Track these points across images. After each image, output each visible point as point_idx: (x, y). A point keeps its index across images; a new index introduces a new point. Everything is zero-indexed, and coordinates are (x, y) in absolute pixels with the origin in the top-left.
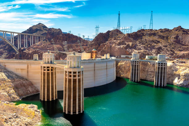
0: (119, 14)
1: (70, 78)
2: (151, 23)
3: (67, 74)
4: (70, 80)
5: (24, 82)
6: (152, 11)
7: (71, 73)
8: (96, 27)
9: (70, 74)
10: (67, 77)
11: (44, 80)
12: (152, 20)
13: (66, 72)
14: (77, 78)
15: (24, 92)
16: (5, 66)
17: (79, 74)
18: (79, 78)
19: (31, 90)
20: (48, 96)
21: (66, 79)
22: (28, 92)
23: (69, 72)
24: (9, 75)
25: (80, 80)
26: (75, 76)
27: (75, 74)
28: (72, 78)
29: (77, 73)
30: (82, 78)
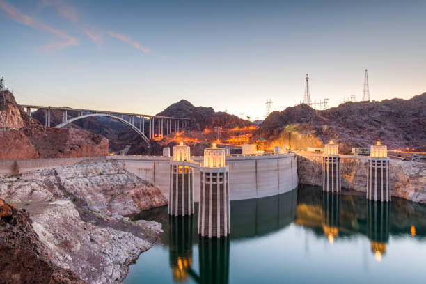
0: (307, 79)
1: (207, 182)
2: (366, 91)
3: (204, 175)
4: (207, 186)
5: (149, 189)
6: (366, 70)
7: (208, 174)
8: (267, 103)
9: (208, 177)
10: (204, 182)
11: (174, 186)
12: (366, 84)
13: (202, 173)
14: (219, 183)
15: (147, 204)
16: (124, 164)
17: (221, 177)
18: (222, 183)
19: (157, 201)
20: (180, 210)
21: (202, 184)
22: (154, 203)
23: (206, 173)
24: (128, 178)
25: (222, 186)
26: (215, 180)
27: (215, 177)
28: (211, 182)
29: (218, 175)
30: (227, 184)
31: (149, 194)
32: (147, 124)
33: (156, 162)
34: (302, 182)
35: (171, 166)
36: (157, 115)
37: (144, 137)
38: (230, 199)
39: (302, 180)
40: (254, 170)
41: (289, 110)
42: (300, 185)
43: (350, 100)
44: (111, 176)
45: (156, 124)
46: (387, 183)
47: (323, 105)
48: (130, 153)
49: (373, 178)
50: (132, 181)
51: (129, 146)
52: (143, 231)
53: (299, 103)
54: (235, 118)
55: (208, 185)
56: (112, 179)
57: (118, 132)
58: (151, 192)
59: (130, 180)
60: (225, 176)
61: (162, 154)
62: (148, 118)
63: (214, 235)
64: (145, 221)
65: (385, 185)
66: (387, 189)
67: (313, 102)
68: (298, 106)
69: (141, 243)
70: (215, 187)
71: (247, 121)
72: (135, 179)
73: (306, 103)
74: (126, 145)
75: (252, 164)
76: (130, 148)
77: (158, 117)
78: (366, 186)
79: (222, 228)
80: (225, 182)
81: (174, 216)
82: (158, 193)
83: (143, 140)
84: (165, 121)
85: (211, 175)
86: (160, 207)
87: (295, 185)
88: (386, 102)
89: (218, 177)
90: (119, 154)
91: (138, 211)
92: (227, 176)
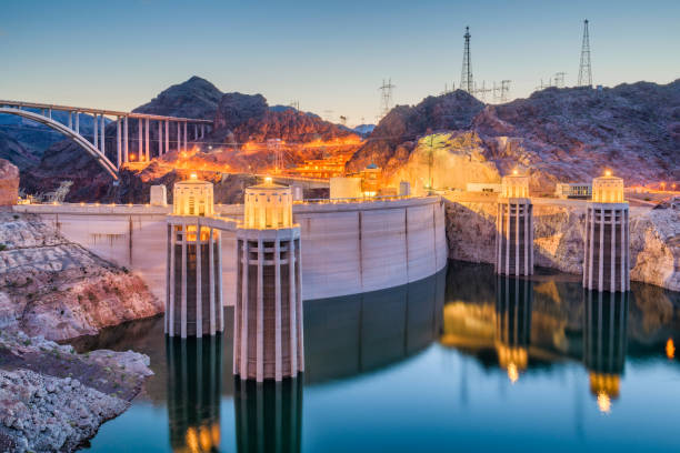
0: (467, 37)
1: (253, 262)
2: (586, 65)
3: (245, 248)
4: (253, 271)
6: (586, 22)
7: (255, 244)
8: (384, 87)
9: (254, 250)
10: (244, 260)
11: (178, 271)
12: (586, 51)
13: (240, 242)
14: (278, 262)
15: (115, 313)
16: (58, 225)
17: (284, 249)
18: (284, 262)
19: (138, 306)
20: (191, 324)
21: (240, 265)
22: (131, 311)
23: (249, 242)
24: (68, 255)
25: (285, 269)
26: (269, 256)
27: (269, 250)
28: (260, 262)
29: (277, 245)
30: (296, 264)
31: (117, 291)
32: (111, 131)
33: (133, 218)
34: (456, 256)
35: (170, 226)
36: (135, 111)
37: (105, 162)
38: (302, 298)
39: (456, 252)
40: (356, 233)
41: (430, 103)
42: (450, 262)
43: (553, 84)
44: (26, 252)
45: (133, 131)
46: (623, 255)
47: (499, 94)
48: (71, 198)
49: (597, 245)
50: (78, 262)
51: (70, 183)
52: (104, 374)
53: (450, 89)
54: (312, 119)
55: (256, 267)
56: (29, 259)
57: (42, 151)
58: (122, 287)
59: (73, 259)
60: (293, 246)
61: (148, 201)
62: (114, 118)
63: (269, 376)
64: (110, 353)
65: (618, 259)
66: (623, 267)
67: (479, 87)
68: (449, 95)
69: (103, 402)
70: (269, 271)
71: (340, 127)
72: (86, 257)
73: (465, 88)
74: (63, 179)
75: (352, 219)
76: (71, 187)
77: (138, 115)
78: (582, 262)
79: (287, 360)
80: (293, 260)
81: (177, 338)
82: (141, 287)
83: (102, 169)
84: (155, 124)
85: (260, 246)
86: (145, 320)
87: (441, 264)
88: (624, 90)
89: (278, 249)
90: (45, 200)
91: (93, 330)
92: (297, 247)
